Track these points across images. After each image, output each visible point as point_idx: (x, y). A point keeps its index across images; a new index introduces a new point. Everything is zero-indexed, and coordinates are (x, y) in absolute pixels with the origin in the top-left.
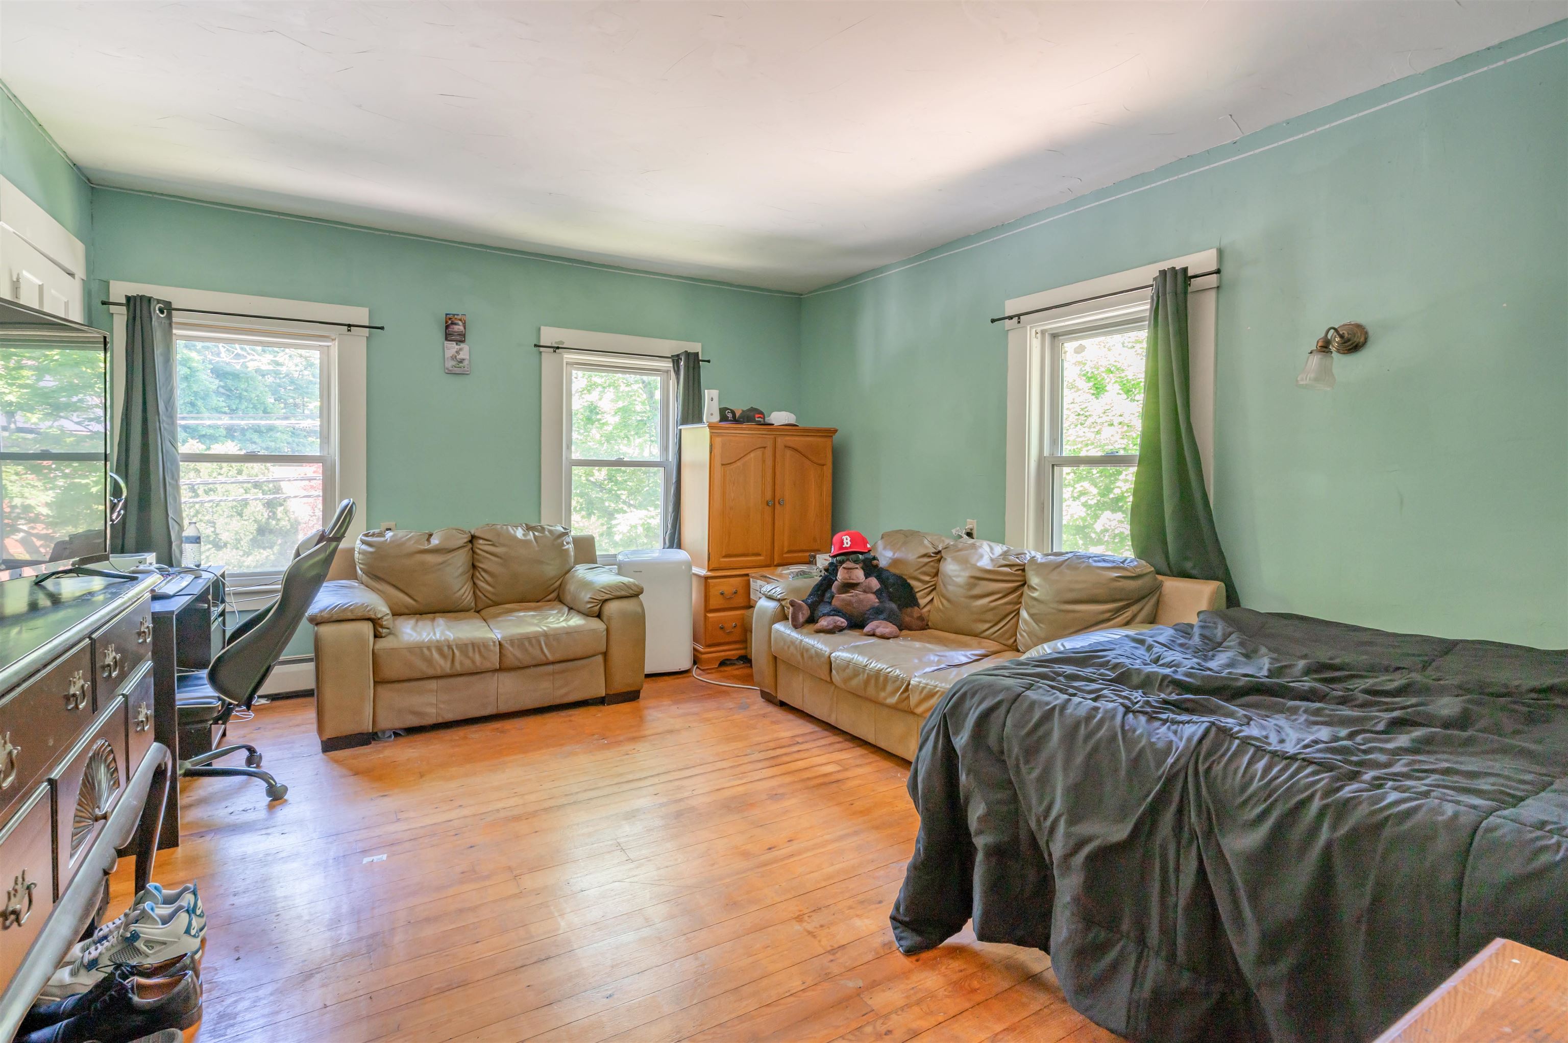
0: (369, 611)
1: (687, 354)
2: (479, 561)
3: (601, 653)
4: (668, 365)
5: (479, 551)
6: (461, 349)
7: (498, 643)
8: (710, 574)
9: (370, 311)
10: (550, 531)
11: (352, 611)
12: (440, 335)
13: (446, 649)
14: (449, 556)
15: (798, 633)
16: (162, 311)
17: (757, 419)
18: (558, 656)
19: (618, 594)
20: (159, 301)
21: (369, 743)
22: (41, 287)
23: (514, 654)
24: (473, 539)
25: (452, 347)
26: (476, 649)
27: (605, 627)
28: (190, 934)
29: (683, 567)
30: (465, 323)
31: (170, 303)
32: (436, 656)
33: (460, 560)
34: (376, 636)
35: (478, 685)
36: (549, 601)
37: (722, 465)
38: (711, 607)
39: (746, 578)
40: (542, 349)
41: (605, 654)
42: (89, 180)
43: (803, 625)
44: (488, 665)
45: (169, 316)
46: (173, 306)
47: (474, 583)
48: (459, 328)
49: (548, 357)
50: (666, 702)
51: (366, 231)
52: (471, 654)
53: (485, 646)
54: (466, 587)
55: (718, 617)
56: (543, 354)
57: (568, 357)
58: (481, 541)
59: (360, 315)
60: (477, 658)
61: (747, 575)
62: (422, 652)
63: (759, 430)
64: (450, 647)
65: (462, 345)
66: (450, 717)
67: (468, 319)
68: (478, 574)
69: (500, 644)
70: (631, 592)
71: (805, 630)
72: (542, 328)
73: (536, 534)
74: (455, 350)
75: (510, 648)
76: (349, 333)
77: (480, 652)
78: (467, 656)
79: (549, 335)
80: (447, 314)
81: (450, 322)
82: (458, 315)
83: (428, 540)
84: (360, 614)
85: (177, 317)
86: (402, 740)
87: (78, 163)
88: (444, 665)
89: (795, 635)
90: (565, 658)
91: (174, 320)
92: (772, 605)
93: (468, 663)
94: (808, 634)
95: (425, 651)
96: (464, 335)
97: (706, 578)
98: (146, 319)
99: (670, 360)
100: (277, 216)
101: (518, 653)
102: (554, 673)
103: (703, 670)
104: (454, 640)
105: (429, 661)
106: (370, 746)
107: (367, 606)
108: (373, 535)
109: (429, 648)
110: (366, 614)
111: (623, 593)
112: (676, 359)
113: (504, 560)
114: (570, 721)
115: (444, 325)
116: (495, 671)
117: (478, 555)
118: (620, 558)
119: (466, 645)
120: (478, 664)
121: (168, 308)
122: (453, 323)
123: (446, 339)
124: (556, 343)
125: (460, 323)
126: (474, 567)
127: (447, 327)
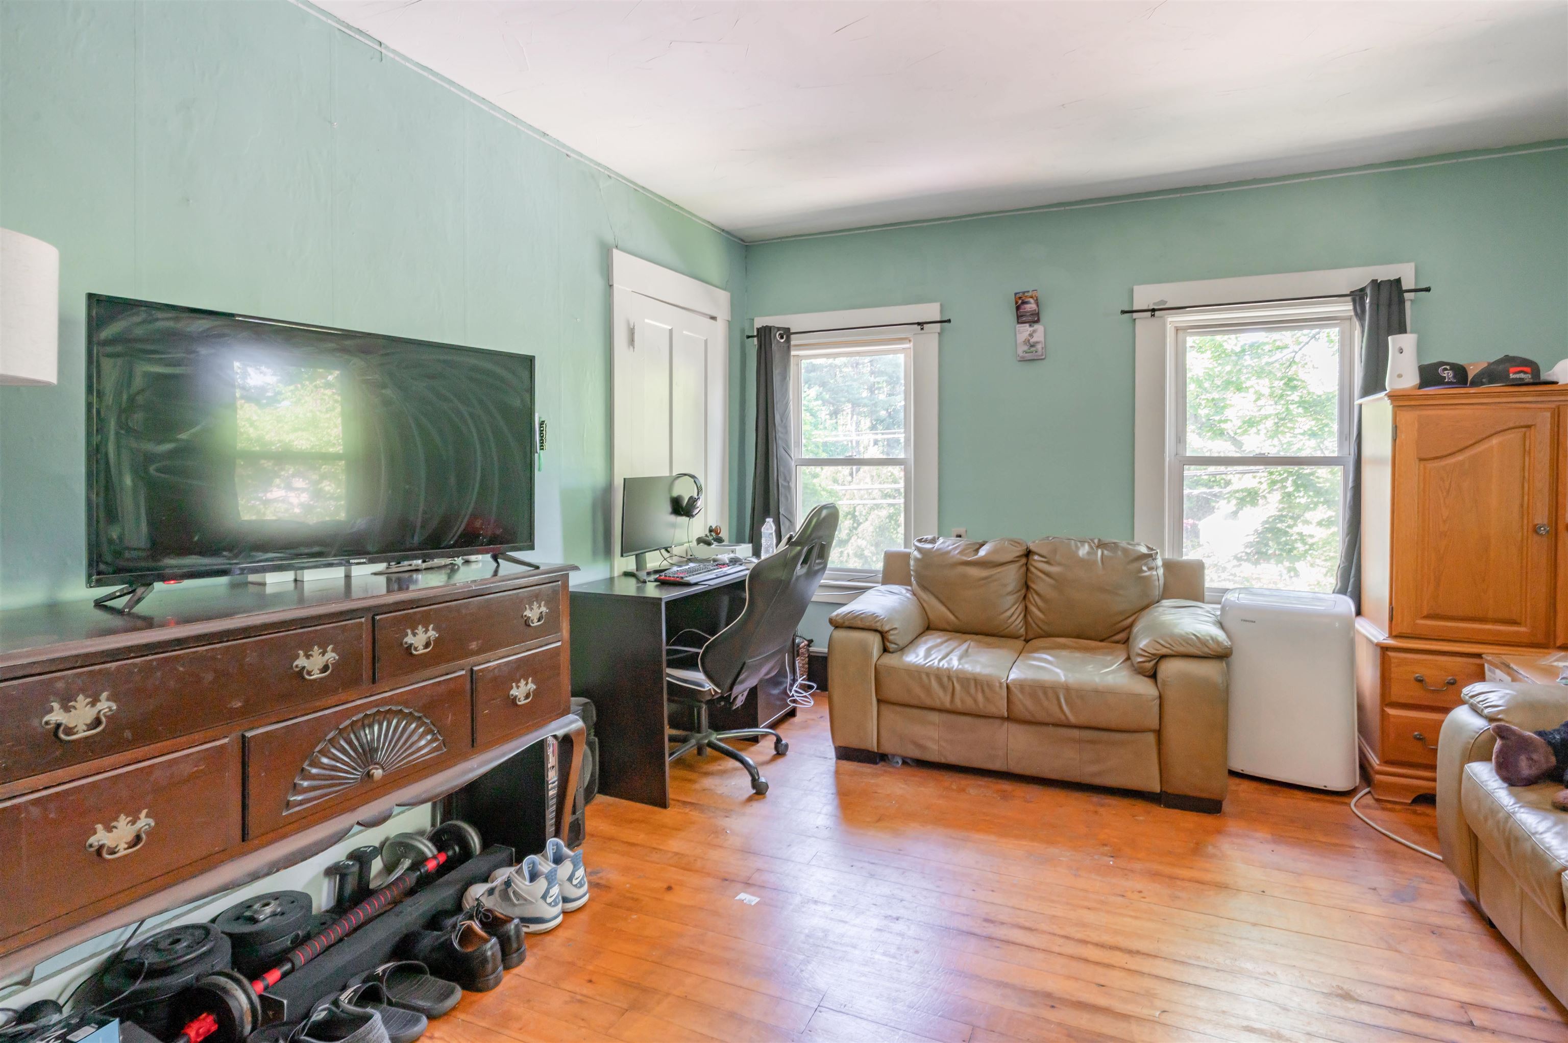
0: (877, 622)
1: (1376, 285)
2: (1034, 582)
3: (1154, 731)
4: (1346, 308)
5: (1032, 569)
6: (1034, 331)
7: (1005, 685)
8: (1392, 642)
9: (941, 305)
10: (1125, 551)
11: (862, 619)
12: (1011, 316)
13: (945, 680)
14: (999, 569)
15: (1511, 794)
16: (782, 337)
17: (1512, 376)
18: (1082, 720)
19: (1182, 649)
20: (779, 329)
21: (875, 763)
22: (671, 331)
23: (1025, 704)
24: (1028, 553)
25: (1025, 330)
26: (979, 687)
27: (1156, 693)
28: (545, 901)
29: (1337, 625)
30: (1037, 300)
31: (789, 329)
32: (934, 684)
33: (1011, 576)
34: (885, 650)
35: (985, 730)
36: (1117, 642)
37: (1421, 460)
38: (1394, 698)
39: (1477, 661)
40: (1135, 315)
41: (1159, 733)
42: (742, 240)
43: (1530, 782)
44: (992, 709)
45: (788, 340)
46: (792, 331)
47: (1026, 607)
48: (1031, 306)
49: (1143, 324)
50: (1262, 834)
51: (939, 222)
52: (973, 690)
53: (990, 685)
54: (1016, 606)
55: (1406, 717)
56: (1137, 321)
57: (1173, 320)
58: (1036, 557)
59: (931, 311)
60: (980, 697)
61: (1479, 656)
62: (921, 678)
63: (1512, 394)
64: (949, 678)
65: (1036, 326)
66: (952, 759)
67: (1039, 294)
68: (1030, 596)
69: (1008, 687)
70: (1206, 650)
71: (1531, 795)
72: (1136, 288)
73: (1106, 552)
74: (1028, 333)
75: (1020, 696)
76: (922, 331)
77: (983, 691)
78: (968, 693)
79: (1144, 296)
80: (1016, 294)
81: (1020, 302)
82: (1028, 292)
83: (977, 550)
84: (867, 624)
85: (795, 340)
86: (908, 770)
87: (726, 229)
88: (945, 700)
89: (1503, 795)
90: (1094, 724)
91: (792, 343)
92: (1479, 723)
93: (969, 702)
94: (1535, 807)
95: (924, 677)
96: (1038, 314)
97: (1384, 649)
98: (768, 347)
99: (1349, 298)
100: (865, 231)
101: (1029, 703)
102: (1080, 741)
103: (1377, 800)
104: (956, 670)
105: (928, 690)
106: (877, 766)
107: (877, 616)
108: (926, 541)
109: (928, 675)
110: (873, 625)
111: (1193, 651)
112: (1357, 296)
113: (1060, 582)
114: (1096, 812)
115: (1014, 307)
116: (1002, 718)
117: (1032, 573)
118: (1231, 597)
119: (968, 680)
120: (981, 706)
121: (787, 333)
122: (1024, 303)
123: (1018, 323)
124: (1154, 304)
125: (1031, 300)
126: (1028, 587)
127: (1018, 308)
